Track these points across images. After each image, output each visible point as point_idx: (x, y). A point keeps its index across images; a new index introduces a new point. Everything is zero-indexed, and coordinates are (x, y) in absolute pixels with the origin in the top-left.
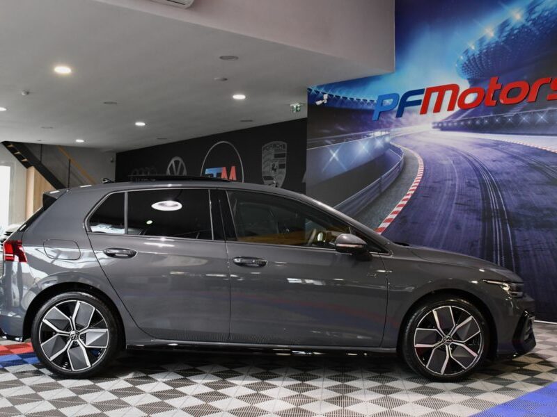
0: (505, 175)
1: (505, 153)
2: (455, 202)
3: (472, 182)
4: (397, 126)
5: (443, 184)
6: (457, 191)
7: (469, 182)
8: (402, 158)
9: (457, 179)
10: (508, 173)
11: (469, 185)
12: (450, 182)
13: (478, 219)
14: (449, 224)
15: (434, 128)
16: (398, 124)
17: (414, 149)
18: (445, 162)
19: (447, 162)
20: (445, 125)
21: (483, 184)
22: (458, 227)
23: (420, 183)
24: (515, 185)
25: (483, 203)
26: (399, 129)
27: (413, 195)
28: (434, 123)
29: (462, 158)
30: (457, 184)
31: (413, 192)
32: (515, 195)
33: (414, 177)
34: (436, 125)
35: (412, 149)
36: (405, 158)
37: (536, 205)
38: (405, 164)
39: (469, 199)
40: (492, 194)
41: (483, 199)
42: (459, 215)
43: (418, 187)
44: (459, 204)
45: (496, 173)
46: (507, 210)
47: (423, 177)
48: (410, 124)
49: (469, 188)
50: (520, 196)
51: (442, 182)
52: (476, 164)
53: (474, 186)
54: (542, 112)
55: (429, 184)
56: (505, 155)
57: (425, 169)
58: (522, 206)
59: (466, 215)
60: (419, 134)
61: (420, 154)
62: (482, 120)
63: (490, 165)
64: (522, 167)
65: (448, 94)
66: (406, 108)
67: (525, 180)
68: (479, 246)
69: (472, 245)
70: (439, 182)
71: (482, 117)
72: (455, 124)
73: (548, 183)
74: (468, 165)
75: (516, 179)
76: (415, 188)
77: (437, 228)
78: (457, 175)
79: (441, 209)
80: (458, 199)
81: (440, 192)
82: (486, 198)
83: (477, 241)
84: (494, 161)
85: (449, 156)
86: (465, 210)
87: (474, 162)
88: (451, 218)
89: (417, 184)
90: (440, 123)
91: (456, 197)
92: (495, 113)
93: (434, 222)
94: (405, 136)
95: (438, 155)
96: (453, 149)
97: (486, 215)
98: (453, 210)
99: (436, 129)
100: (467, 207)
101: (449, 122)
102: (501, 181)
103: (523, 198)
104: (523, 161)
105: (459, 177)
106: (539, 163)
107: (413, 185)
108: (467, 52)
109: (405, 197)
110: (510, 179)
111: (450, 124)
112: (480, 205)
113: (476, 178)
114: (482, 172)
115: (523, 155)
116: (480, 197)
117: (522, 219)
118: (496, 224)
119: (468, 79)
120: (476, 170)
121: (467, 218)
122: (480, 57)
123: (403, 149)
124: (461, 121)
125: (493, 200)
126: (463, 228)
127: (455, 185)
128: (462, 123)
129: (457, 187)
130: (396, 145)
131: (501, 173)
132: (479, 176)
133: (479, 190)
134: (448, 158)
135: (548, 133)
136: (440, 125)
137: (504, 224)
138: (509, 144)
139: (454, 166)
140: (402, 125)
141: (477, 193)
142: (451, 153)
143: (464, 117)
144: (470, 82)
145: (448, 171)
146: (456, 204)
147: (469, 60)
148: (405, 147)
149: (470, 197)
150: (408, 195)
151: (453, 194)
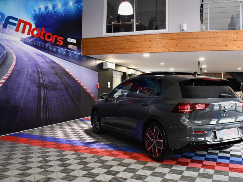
0: (45, 69)
1: (45, 60)
2: (28, 79)
3: (35, 70)
4: (3, 33)
5: (24, 70)
6: (29, 74)
7: (34, 70)
8: (5, 52)
9: (29, 68)
10: (45, 68)
11: (34, 72)
12: (27, 69)
13: (37, 87)
14: (26, 89)
15: (21, 41)
16: (4, 32)
17: (12, 48)
18: (25, 59)
19: (26, 59)
20: (25, 41)
21: (38, 71)
22: (30, 91)
23: (14, 68)
24: (47, 74)
25: (38, 80)
26: (4, 35)
27: (11, 74)
28: (21, 38)
29: (31, 59)
30: (29, 70)
31: (11, 72)
32: (47, 77)
33: (12, 64)
34: (22, 40)
35: (11, 49)
36: (7, 53)
37: (53, 82)
38: (7, 56)
39: (33, 78)
40: (41, 76)
41: (38, 78)
42: (30, 85)
43: (13, 69)
44: (30, 80)
45: (42, 68)
46: (45, 84)
47: (15, 64)
48: (10, 34)
49: (33, 73)
50: (48, 78)
51: (24, 68)
52: (36, 62)
53: (35, 72)
54: (55, 47)
55: (19, 69)
56: (45, 61)
57: (16, 61)
58: (49, 82)
59: (32, 85)
60: (15, 41)
61: (15, 53)
62: (38, 44)
63: (41, 64)
64: (50, 67)
65: (28, 27)
66: (9, 25)
67: (50, 72)
68: (37, 99)
69: (35, 98)
70: (22, 68)
71: (39, 42)
72: (29, 42)
73: (55, 74)
74: (33, 62)
75: (48, 71)
76: (12, 70)
77: (21, 91)
78: (29, 67)
79: (23, 82)
80: (29, 77)
81: (23, 73)
82: (39, 78)
83: (36, 97)
84: (42, 63)
85: (27, 57)
86: (32, 83)
87: (35, 61)
88: (27, 86)
89: (13, 68)
90: (23, 39)
91: (29, 76)
92: (43, 43)
93: (20, 89)
94: (7, 40)
95: (23, 55)
96: (28, 54)
97: (39, 85)
98: (28, 83)
99: (22, 42)
100: (33, 82)
101: (27, 40)
102: (43, 71)
103: (49, 79)
104: (49, 64)
105: (30, 67)
106: (53, 66)
107: (11, 68)
108: (35, 11)
109: (7, 75)
110: (46, 71)
111: (27, 41)
112: (37, 80)
113: (36, 69)
114: (38, 67)
115: (49, 62)
116: (37, 77)
117: (49, 87)
118: (42, 89)
119: (35, 23)
120: (36, 65)
121: (33, 86)
122: (39, 16)
123: (6, 47)
124: (32, 41)
125: (41, 79)
126: (31, 91)
127: (29, 71)
128: (32, 43)
129: (29, 72)
130: (2, 44)
131: (44, 68)
132: (37, 68)
133: (37, 74)
134: (26, 57)
135: (56, 56)
136: (24, 40)
137: (44, 89)
138: (46, 57)
139: (28, 62)
140: (5, 33)
141: (36, 75)
142: (28, 55)
143: (33, 40)
144: (35, 25)
145: (26, 63)
146: (29, 80)
147: (35, 15)
148: (7, 46)
149: (34, 77)
150: (8, 73)
151: (27, 75)
